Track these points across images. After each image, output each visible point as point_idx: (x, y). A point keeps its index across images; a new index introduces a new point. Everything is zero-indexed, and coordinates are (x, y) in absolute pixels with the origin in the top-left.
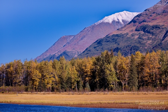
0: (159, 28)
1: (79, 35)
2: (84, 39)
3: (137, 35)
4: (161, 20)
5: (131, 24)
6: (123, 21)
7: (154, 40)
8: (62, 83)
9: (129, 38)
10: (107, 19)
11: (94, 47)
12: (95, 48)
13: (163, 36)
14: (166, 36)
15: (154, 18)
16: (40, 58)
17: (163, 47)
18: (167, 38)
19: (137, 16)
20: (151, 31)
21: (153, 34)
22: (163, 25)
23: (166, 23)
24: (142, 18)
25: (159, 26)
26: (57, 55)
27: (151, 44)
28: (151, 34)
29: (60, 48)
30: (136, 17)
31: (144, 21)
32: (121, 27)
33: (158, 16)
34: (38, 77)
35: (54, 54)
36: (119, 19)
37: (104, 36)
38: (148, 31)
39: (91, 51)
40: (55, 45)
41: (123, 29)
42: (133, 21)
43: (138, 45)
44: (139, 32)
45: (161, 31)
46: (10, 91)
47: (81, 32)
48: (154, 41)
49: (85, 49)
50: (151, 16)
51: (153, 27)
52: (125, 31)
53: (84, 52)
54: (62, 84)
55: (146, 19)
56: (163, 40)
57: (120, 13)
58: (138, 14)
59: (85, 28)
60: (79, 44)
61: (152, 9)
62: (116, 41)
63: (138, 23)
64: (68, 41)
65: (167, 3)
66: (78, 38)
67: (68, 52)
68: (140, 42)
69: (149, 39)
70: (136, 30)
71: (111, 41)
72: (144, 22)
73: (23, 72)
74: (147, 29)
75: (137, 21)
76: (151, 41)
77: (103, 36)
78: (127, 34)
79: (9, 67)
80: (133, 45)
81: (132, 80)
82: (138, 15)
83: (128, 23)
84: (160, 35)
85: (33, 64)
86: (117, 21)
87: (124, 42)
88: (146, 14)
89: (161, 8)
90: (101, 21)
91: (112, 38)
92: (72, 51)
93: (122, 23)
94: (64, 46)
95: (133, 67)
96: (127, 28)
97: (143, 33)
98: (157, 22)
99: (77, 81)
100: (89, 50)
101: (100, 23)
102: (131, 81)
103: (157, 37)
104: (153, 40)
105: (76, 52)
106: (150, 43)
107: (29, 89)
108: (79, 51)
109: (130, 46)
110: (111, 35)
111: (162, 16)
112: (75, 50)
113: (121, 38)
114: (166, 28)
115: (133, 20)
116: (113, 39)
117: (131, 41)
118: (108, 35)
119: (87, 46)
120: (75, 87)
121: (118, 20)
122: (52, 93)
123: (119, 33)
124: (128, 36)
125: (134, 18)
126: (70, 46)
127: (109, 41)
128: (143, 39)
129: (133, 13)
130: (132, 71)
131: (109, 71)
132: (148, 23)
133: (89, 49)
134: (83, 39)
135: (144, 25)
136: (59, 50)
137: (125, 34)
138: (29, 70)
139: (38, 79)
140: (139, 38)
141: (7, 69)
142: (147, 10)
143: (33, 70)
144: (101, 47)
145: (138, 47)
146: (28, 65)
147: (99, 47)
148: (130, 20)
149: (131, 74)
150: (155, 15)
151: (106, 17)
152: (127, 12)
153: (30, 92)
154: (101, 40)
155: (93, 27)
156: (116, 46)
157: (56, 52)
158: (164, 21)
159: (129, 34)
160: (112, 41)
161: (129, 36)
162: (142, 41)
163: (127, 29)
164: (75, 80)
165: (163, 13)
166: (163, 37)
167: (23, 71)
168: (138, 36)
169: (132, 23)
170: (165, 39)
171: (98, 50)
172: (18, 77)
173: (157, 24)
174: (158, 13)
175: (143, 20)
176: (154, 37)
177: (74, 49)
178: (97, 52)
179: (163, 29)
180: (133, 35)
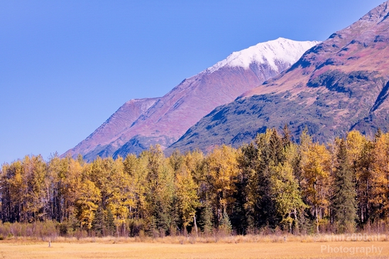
0: (366, 78)
1: (169, 98)
2: (182, 107)
3: (313, 96)
4: (370, 59)
5: (295, 70)
6: (277, 62)
7: (353, 107)
8: (157, 214)
9: (294, 103)
10: (237, 57)
11: (206, 126)
12: (209, 128)
13: (375, 98)
14: (384, 98)
15: (354, 55)
16: (74, 153)
17: (376, 126)
18: (385, 102)
19: (312, 50)
20: (347, 86)
21: (351, 93)
22: (376, 72)
23: (383, 68)
24: (323, 56)
25: (366, 75)
26: (116, 147)
27: (347, 119)
28: (347, 94)
29: (124, 128)
30: (308, 52)
31: (328, 62)
32: (271, 77)
33: (364, 50)
34: (94, 199)
35: (108, 143)
36: (266, 57)
37: (232, 100)
38: (339, 85)
39: (200, 137)
40: (111, 123)
41: (279, 82)
42: (303, 63)
43: (316, 121)
44: (317, 89)
45: (372, 85)
46: (20, 236)
47: (174, 89)
48: (354, 111)
49: (184, 132)
50: (346, 49)
51: (351, 77)
52: (284, 86)
53: (183, 138)
54: (157, 216)
55: (333, 57)
56: (376, 108)
57: (269, 42)
58: (313, 46)
59: (184, 81)
60: (169, 119)
61: (349, 32)
62: (260, 110)
63: (314, 68)
64: (143, 113)
65: (385, 17)
66: (168, 104)
67: (144, 139)
68: (319, 114)
69: (341, 106)
70: (310, 84)
71: (248, 110)
72: (329, 65)
73: (50, 187)
74: (335, 82)
75: (312, 62)
76: (346, 111)
77: (228, 100)
78: (288, 94)
79: (11, 172)
80: (302, 121)
81: (342, 205)
82: (315, 47)
83: (288, 67)
84: (368, 95)
85: (73, 166)
86: (262, 62)
87: (281, 114)
88: (334, 46)
89: (369, 30)
90: (223, 63)
91: (252, 105)
92: (153, 135)
93: (275, 68)
94: (134, 123)
95: (344, 171)
96: (288, 80)
97: (327, 91)
98: (362, 63)
99: (197, 209)
100: (195, 134)
101: (220, 69)
102: (339, 208)
103: (362, 102)
104: (351, 107)
105: (163, 138)
106: (345, 116)
107: (70, 231)
108: (170, 136)
109: (296, 122)
110: (248, 96)
111: (372, 50)
112: (160, 134)
113: (273, 104)
114: (382, 78)
115: (301, 59)
116: (253, 108)
117: (297, 112)
118: (241, 97)
119: (190, 124)
120: (191, 223)
121: (265, 60)
122: (133, 239)
123: (267, 91)
124: (291, 100)
125: (305, 54)
126: (148, 125)
127: (243, 112)
128: (327, 106)
129: (300, 42)
130: (342, 182)
131: (281, 181)
132: (338, 68)
133: (194, 132)
134: (180, 108)
135: (329, 71)
136: (120, 135)
137: (283, 94)
138: (64, 181)
139: (93, 204)
140: (318, 103)
141: (7, 180)
142: (335, 34)
143: (74, 181)
144: (225, 126)
145: (314, 125)
146: (60, 168)
147: (219, 126)
148: (293, 61)
149: (338, 189)
150: (356, 47)
151: (234, 53)
152: (287, 40)
153: (74, 239)
154: (224, 110)
155: (204, 78)
156: (262, 124)
157: (114, 139)
158: (378, 61)
159: (293, 95)
160: (252, 111)
161: (294, 99)
162: (324, 112)
163: (289, 82)
164: (193, 206)
165: (375, 41)
166: (377, 101)
167: (48, 183)
168: (315, 100)
169: (300, 67)
170: (382, 107)
171: (217, 133)
172: (36, 198)
173: (361, 69)
174: (363, 42)
175: (327, 59)
176: (353, 100)
177: (157, 131)
178: (213, 138)
179: (375, 80)
180: (301, 97)
